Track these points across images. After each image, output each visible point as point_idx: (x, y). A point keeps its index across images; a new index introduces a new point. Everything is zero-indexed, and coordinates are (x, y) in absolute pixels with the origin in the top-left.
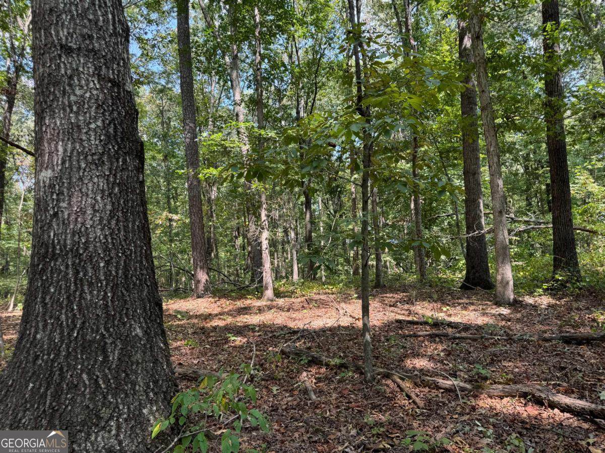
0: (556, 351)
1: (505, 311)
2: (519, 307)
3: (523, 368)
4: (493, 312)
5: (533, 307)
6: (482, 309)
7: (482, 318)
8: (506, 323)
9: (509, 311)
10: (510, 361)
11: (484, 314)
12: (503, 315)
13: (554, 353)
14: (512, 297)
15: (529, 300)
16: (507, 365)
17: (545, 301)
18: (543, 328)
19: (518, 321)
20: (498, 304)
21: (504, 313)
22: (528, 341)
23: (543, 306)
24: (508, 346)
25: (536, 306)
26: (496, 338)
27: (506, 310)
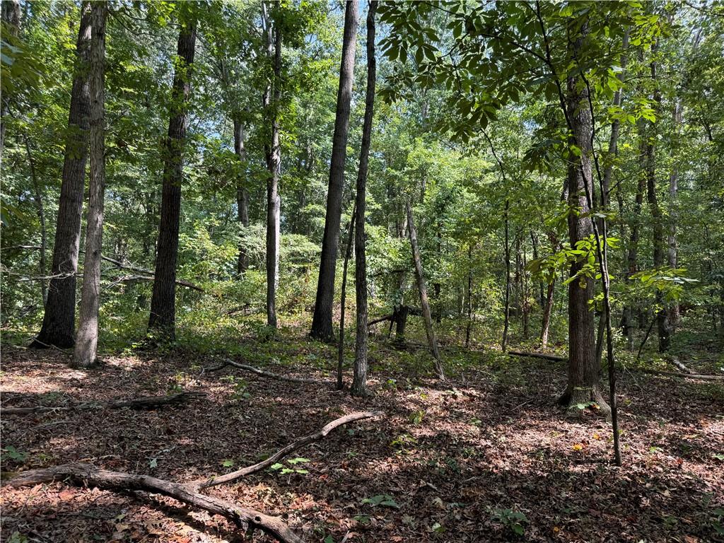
0: (122, 419)
1: (79, 375)
2: (100, 370)
3: (76, 444)
4: (65, 376)
5: (116, 369)
6: (51, 373)
7: (47, 385)
8: (76, 389)
9: (85, 375)
10: (62, 437)
11: (50, 380)
12: (76, 379)
13: (119, 422)
14: (93, 358)
15: (114, 362)
16: (55, 443)
17: (132, 362)
18: (119, 393)
19: (93, 386)
20: (74, 367)
21: (79, 377)
22: (93, 410)
23: (128, 369)
24: (67, 418)
25: (120, 369)
26: (54, 409)
27: (82, 374)
